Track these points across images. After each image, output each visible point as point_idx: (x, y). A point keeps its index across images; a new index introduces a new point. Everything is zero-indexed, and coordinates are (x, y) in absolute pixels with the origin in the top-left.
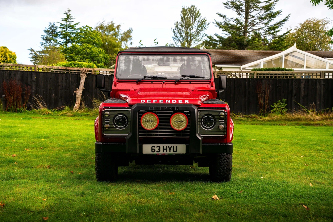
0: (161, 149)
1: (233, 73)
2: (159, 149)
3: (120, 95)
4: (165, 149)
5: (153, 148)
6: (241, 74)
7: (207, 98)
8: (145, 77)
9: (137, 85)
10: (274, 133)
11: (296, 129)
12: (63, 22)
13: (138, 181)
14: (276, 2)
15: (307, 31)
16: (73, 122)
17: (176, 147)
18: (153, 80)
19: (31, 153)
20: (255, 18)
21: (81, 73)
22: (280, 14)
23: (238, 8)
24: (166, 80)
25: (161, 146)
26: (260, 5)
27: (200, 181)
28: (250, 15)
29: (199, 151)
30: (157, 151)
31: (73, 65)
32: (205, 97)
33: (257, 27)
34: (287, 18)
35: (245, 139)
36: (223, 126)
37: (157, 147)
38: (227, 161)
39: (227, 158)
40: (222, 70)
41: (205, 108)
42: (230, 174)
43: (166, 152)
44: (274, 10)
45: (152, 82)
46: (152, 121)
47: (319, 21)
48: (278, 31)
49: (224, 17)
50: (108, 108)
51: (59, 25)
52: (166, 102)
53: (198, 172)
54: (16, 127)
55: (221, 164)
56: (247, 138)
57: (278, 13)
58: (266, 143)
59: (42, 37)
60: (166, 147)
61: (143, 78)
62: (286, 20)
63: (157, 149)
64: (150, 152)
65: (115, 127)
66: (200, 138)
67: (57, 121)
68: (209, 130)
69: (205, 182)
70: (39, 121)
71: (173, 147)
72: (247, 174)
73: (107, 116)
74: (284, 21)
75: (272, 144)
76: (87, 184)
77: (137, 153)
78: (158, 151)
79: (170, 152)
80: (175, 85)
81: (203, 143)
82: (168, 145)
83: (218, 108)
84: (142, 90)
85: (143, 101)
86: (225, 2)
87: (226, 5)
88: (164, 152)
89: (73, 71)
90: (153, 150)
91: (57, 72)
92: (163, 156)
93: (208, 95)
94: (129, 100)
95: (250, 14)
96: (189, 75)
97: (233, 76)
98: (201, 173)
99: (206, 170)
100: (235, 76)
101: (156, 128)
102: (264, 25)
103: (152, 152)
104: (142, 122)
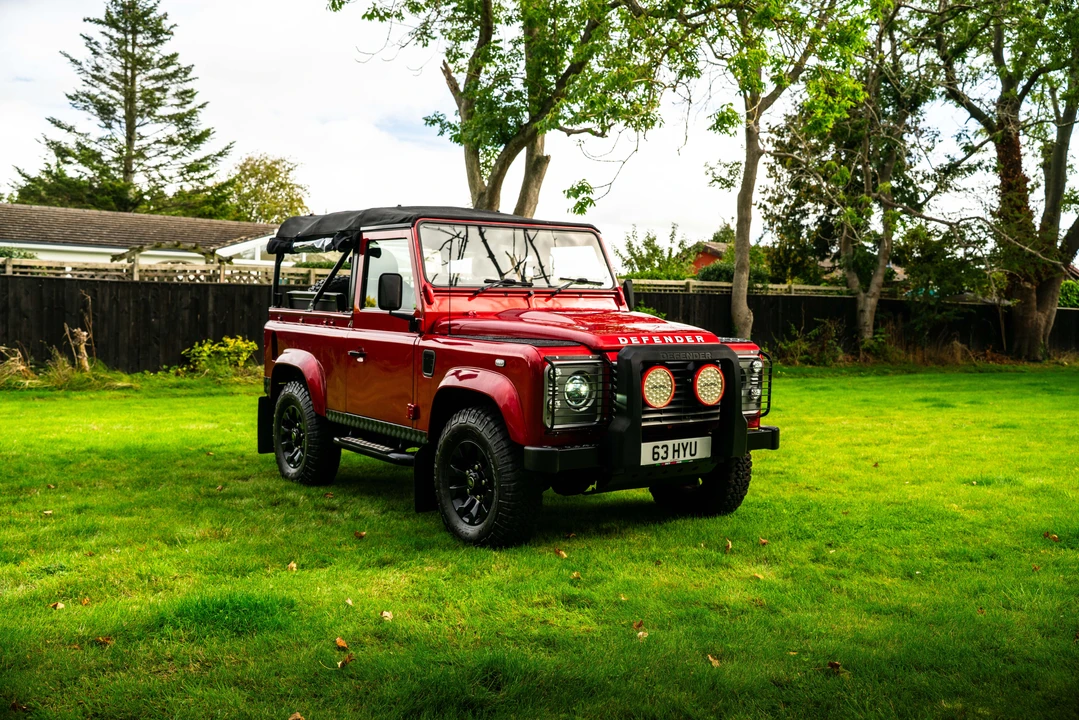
0: (669, 452)
1: (252, 272)
2: (666, 452)
4: (676, 451)
5: (656, 450)
14: (200, 109)
15: (253, 181)
17: (696, 443)
18: (509, 288)
20: (148, 141)
22: (212, 136)
23: (105, 111)
25: (670, 443)
26: (160, 111)
28: (138, 132)
30: (663, 458)
34: (227, 148)
37: (662, 447)
40: (232, 263)
43: (679, 457)
44: (198, 129)
46: (664, 387)
48: (209, 177)
49: (70, 129)
50: (554, 359)
52: (666, 341)
57: (206, 134)
60: (679, 444)
61: (484, 283)
62: (226, 154)
63: (662, 453)
64: (650, 460)
71: (691, 443)
74: (220, 154)
78: (665, 456)
79: (685, 456)
82: (680, 441)
85: (623, 340)
86: (72, 93)
87: (74, 100)
88: (673, 457)
90: (656, 456)
92: (673, 465)
95: (138, 129)
97: (252, 278)
100: (256, 278)
102: (170, 159)
103: (654, 459)
104: (646, 389)
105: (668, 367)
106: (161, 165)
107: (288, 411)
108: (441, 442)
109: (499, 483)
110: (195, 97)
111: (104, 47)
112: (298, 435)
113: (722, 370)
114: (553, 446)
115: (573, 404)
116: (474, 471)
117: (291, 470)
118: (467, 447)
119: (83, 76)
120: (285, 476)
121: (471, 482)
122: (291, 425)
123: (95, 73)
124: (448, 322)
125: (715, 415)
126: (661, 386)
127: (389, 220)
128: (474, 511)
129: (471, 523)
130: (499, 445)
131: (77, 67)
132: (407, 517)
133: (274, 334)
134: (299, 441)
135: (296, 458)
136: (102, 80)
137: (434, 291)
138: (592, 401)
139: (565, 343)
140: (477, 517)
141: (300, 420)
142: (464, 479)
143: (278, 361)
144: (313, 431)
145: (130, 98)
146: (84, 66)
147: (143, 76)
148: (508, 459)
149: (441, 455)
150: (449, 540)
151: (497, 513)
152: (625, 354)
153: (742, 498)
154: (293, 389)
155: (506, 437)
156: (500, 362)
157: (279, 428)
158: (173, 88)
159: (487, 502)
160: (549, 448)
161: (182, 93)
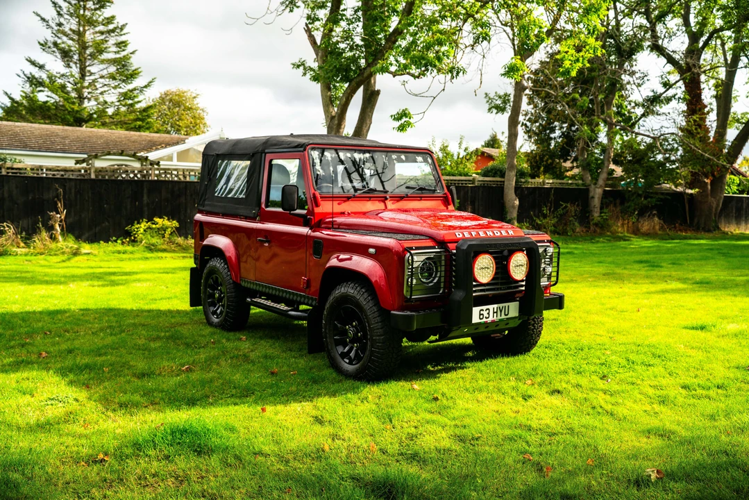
0: (490, 313)
1: (173, 172)
2: (488, 314)
4: (495, 312)
5: (482, 312)
6: (187, 173)
17: (508, 306)
18: (371, 194)
20: (97, 76)
22: (140, 74)
23: (66, 55)
24: (390, 195)
25: (491, 307)
30: (486, 318)
34: (151, 82)
37: (486, 310)
40: (159, 166)
43: (497, 316)
44: (131, 67)
45: (370, 198)
46: (488, 268)
47: (184, 92)
48: (139, 102)
49: (41, 67)
50: (412, 249)
52: (488, 235)
57: (137, 72)
60: (497, 308)
62: (150, 86)
63: (486, 315)
64: (478, 320)
65: (421, 282)
71: (505, 307)
78: (487, 316)
79: (501, 316)
82: (498, 305)
83: (543, 241)
85: (459, 234)
86: (42, 42)
87: (43, 46)
88: (493, 317)
92: (493, 324)
95: (88, 68)
101: (493, 279)
103: (481, 319)
104: (476, 270)
105: (490, 253)
107: (212, 278)
108: (327, 306)
109: (372, 336)
110: (128, 46)
111: (65, 10)
112: (220, 295)
113: (527, 255)
114: (411, 311)
115: (424, 280)
116: (353, 327)
117: (215, 319)
118: (348, 310)
119: (50, 30)
120: (210, 323)
121: (351, 334)
122: (214, 288)
123: (59, 28)
124: (331, 220)
125: (522, 286)
126: (486, 268)
127: (286, 146)
128: (352, 354)
129: (350, 363)
130: (372, 309)
131: (45, 24)
132: (301, 356)
133: (201, 223)
134: (220, 299)
135: (218, 311)
136: (63, 33)
137: (321, 197)
138: (437, 279)
139: (418, 237)
140: (354, 359)
141: (221, 285)
142: (345, 333)
143: (205, 243)
144: (232, 293)
145: (83, 46)
146: (50, 23)
147: (92, 31)
148: (379, 319)
149: (327, 314)
150: (334, 375)
151: (370, 358)
152: (461, 245)
153: (537, 342)
154: (216, 263)
155: (377, 303)
156: (372, 250)
157: (205, 289)
159: (362, 348)
160: (409, 313)
161: (119, 43)
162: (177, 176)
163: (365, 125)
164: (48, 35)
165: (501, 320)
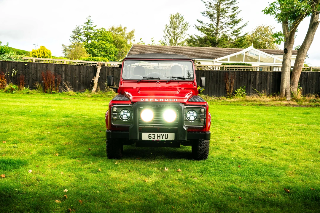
0: (156, 137)
1: (208, 67)
2: (155, 136)
3: (125, 92)
4: (159, 136)
5: (150, 135)
6: (214, 67)
7: (191, 94)
8: (144, 78)
9: (138, 83)
10: (237, 113)
11: (253, 109)
12: (85, 25)
13: (138, 159)
14: (238, 13)
15: (259, 34)
16: (91, 102)
17: (167, 135)
18: (150, 80)
19: (60, 131)
20: (223, 24)
21: (97, 65)
22: (241, 21)
23: (211, 16)
24: (160, 80)
25: (156, 134)
26: (227, 14)
27: (185, 158)
28: (220, 22)
29: (185, 138)
30: (153, 138)
31: (91, 60)
32: (190, 94)
33: (225, 30)
34: (246, 24)
35: (217, 119)
36: (203, 119)
37: (153, 135)
38: (205, 145)
39: (206, 143)
40: (200, 64)
41: (190, 105)
42: (207, 154)
43: (160, 138)
44: (237, 18)
45: (149, 82)
47: (268, 27)
48: (240, 33)
49: (201, 22)
50: (115, 104)
51: (82, 27)
52: (160, 100)
53: (183, 150)
54: (50, 107)
55: (201, 147)
56: (219, 117)
57: (240, 20)
58: (233, 122)
59: (71, 36)
60: (160, 134)
61: (142, 78)
62: (246, 26)
63: (153, 136)
64: (147, 138)
65: (121, 119)
66: (186, 129)
67: (80, 102)
68: (192, 121)
69: (188, 160)
70: (67, 102)
71: (165, 134)
72: (220, 151)
73: (114, 111)
74: (244, 26)
75: (237, 124)
76: (100, 161)
77: (137, 140)
78: (154, 137)
79: (163, 138)
80: (167, 84)
81: (188, 132)
82: (161, 133)
83: (200, 106)
84: (141, 89)
85: (142, 99)
86: (202, 12)
87: (203, 14)
88: (158, 138)
89: (91, 64)
90: (150, 137)
91: (80, 64)
92: (157, 141)
93: (192, 93)
94: (131, 97)
96: (177, 77)
98: (185, 151)
99: (189, 148)
101: (152, 121)
102: (230, 29)
106: (228, 31)
110: (238, 9)
119: (206, 6)
123: (210, 5)
131: (205, 4)
136: (211, 7)
138: (130, 118)
145: (218, 11)
146: (207, 3)
147: (222, 4)
158: (232, 7)
161: (234, 8)
162: (210, 68)
163: (308, 41)
164: (205, 9)
165: (163, 141)
